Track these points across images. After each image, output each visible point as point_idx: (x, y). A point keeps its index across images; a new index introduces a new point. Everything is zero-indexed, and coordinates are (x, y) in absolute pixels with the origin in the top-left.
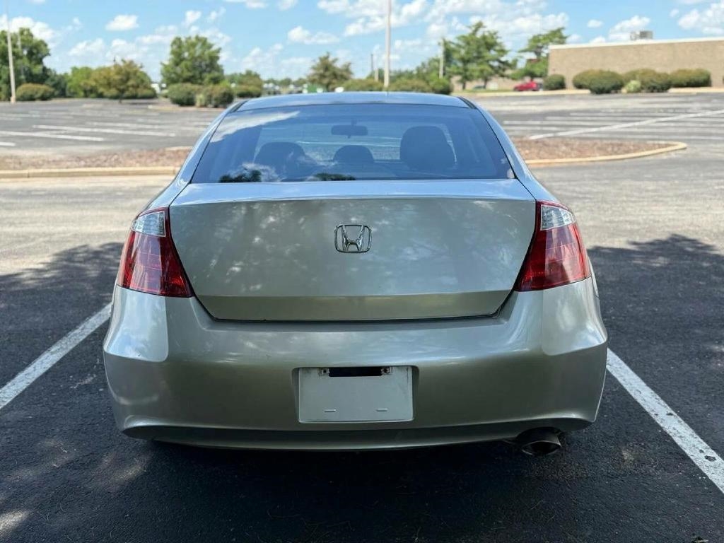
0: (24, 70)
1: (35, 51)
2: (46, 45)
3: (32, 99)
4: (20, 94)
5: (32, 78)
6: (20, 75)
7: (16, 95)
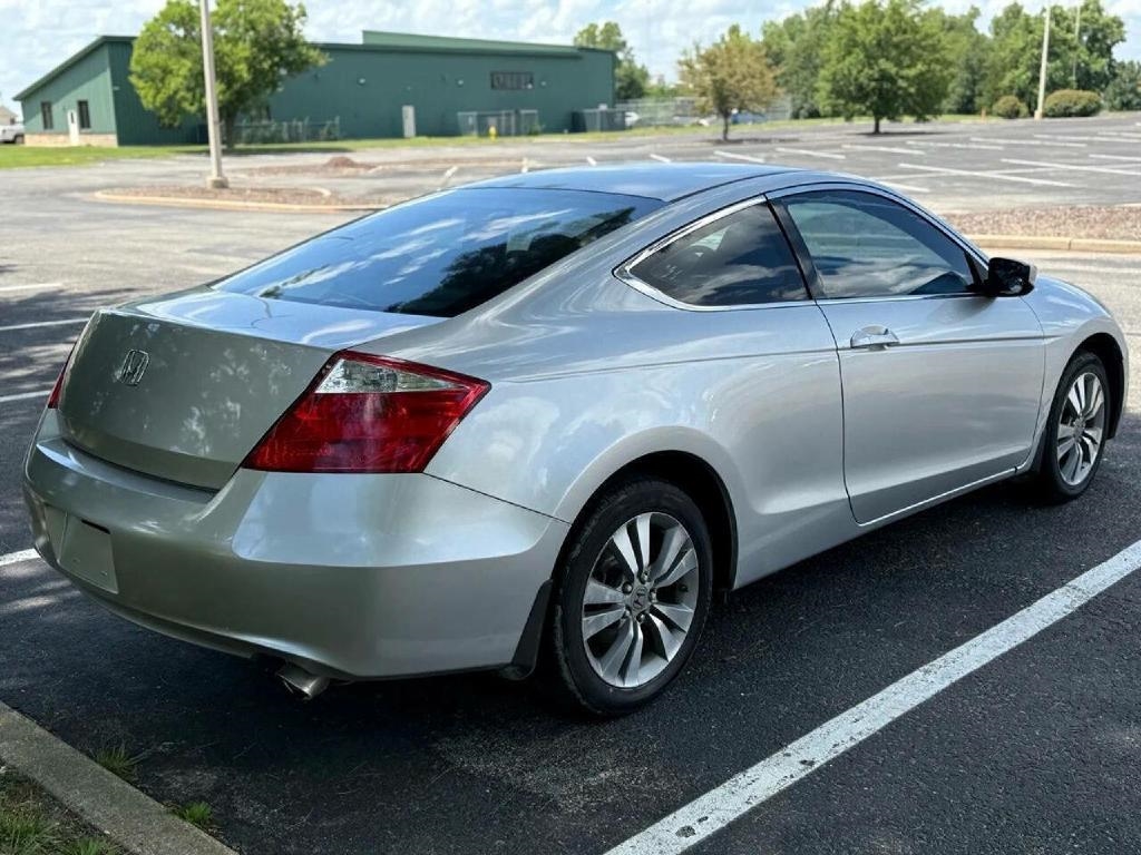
0: (1078, 65)
1: (1100, 36)
2: (1120, 25)
3: (1066, 114)
4: (1047, 106)
5: (1088, 80)
6: (1071, 75)
7: (1043, 107)
